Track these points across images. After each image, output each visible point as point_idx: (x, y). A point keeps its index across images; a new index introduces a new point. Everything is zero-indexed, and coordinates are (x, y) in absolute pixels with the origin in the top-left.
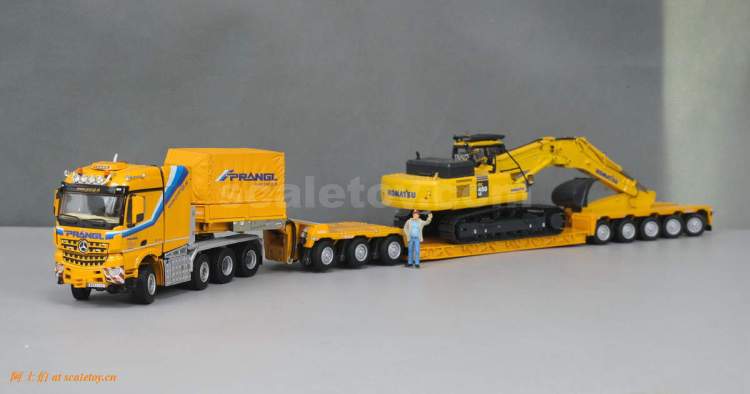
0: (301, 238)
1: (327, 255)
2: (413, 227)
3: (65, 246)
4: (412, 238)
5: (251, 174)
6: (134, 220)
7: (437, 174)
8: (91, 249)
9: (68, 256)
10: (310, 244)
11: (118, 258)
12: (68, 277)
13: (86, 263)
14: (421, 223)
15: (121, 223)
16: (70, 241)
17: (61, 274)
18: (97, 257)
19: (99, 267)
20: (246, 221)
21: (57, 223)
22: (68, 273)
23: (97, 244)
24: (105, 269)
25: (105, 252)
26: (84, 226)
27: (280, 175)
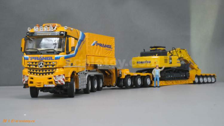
0: (120, 74)
1: (129, 82)
2: (156, 72)
3: (30, 65)
4: (156, 76)
5: (104, 45)
6: (70, 50)
7: (157, 55)
8: (46, 66)
9: (32, 71)
10: (123, 77)
11: (61, 70)
12: (31, 82)
13: (43, 74)
14: (160, 70)
15: (63, 51)
16: (33, 63)
17: (27, 81)
18: (49, 70)
19: (51, 76)
20: (102, 65)
21: (25, 54)
22: (31, 80)
23: (50, 63)
24: (55, 76)
25: (55, 67)
26: (41, 54)
27: (113, 46)
